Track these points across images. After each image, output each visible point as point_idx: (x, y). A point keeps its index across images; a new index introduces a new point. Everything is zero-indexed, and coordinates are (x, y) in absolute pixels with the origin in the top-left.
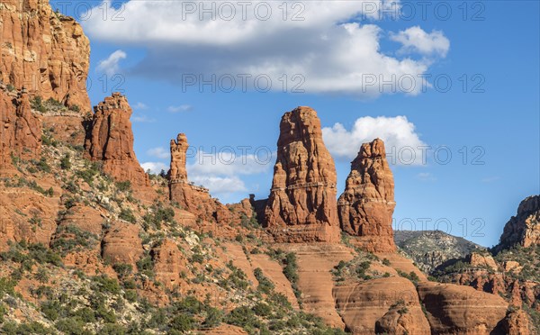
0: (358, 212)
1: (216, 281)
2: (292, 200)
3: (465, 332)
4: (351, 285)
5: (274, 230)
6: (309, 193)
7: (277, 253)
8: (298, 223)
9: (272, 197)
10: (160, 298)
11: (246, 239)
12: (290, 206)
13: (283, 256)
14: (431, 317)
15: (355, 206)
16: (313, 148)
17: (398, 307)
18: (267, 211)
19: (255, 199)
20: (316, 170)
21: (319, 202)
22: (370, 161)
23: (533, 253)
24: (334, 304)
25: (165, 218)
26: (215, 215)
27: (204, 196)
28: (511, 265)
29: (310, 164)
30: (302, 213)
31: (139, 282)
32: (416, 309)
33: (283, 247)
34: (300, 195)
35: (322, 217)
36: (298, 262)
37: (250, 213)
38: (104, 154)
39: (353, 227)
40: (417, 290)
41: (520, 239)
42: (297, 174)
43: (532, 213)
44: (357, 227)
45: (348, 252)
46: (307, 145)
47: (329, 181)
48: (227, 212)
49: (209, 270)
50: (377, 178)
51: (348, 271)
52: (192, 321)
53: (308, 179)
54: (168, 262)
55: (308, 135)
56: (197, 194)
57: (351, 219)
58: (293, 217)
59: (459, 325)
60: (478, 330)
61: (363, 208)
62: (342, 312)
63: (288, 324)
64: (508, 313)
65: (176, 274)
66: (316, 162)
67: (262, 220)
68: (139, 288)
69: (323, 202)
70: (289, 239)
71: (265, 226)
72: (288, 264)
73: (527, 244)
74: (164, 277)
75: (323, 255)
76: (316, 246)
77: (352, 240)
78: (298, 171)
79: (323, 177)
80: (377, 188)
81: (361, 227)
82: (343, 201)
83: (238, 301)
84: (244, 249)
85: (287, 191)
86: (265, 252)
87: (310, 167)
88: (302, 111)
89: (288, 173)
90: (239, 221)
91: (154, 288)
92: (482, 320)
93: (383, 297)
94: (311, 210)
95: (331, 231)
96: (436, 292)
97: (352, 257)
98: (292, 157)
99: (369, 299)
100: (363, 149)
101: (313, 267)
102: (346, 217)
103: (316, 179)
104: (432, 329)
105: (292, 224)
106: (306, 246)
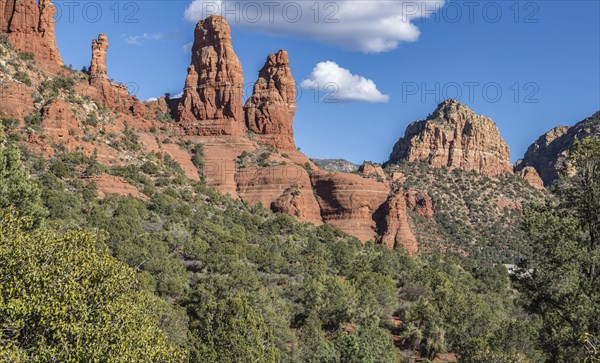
0: (263, 113)
1: (108, 142)
2: (203, 98)
3: (350, 213)
4: (251, 172)
5: (185, 124)
6: (218, 92)
7: (187, 144)
8: (207, 118)
9: (185, 96)
10: (45, 150)
11: (160, 131)
12: (201, 103)
13: (192, 146)
14: (321, 200)
15: (260, 108)
16: (222, 52)
17: (292, 191)
18: (180, 107)
19: (171, 98)
20: (225, 71)
21: (227, 100)
22: (275, 69)
23: (416, 167)
24: (235, 187)
25: (64, 86)
26: (131, 109)
27: (123, 92)
28: (397, 175)
29: (219, 66)
30: (211, 109)
31: (25, 135)
32: (307, 193)
33: (192, 139)
34: (210, 93)
35: (228, 113)
36: (205, 152)
37: (165, 109)
38: (9, 27)
39: (258, 126)
40: (310, 177)
41: (406, 155)
42: (208, 75)
43: (417, 134)
44: (261, 127)
45: (252, 145)
46: (218, 50)
47: (236, 81)
48: (143, 107)
49: (102, 133)
50: (280, 84)
51: (249, 160)
52: (73, 170)
53: (217, 79)
54: (57, 118)
55: (218, 39)
56: (117, 90)
57: (257, 119)
58: (203, 113)
59: (345, 207)
60: (362, 212)
61: (267, 110)
62: (242, 194)
63: (174, 182)
64: (389, 197)
65: (65, 131)
66: (224, 63)
67: (175, 115)
68: (25, 140)
69: (230, 100)
70: (199, 132)
71: (178, 120)
72: (196, 153)
73: (411, 159)
74: (52, 132)
75: (228, 146)
76: (222, 139)
77: (257, 137)
78: (208, 72)
79: (231, 77)
80: (280, 93)
81: (265, 126)
82: (250, 104)
83: (127, 160)
84: (157, 139)
85: (198, 90)
86: (176, 143)
87: (219, 68)
88: (214, 19)
89: (200, 75)
90: (154, 116)
91: (39, 141)
92: (365, 202)
93: (279, 181)
94: (219, 107)
95: (237, 126)
96: (327, 179)
97: (254, 149)
98: (204, 60)
99: (266, 183)
100: (269, 59)
101: (219, 155)
102: (252, 118)
103: (224, 79)
104: (321, 211)
105: (202, 119)
106: (213, 139)
